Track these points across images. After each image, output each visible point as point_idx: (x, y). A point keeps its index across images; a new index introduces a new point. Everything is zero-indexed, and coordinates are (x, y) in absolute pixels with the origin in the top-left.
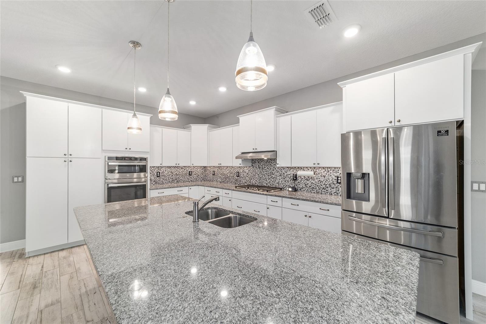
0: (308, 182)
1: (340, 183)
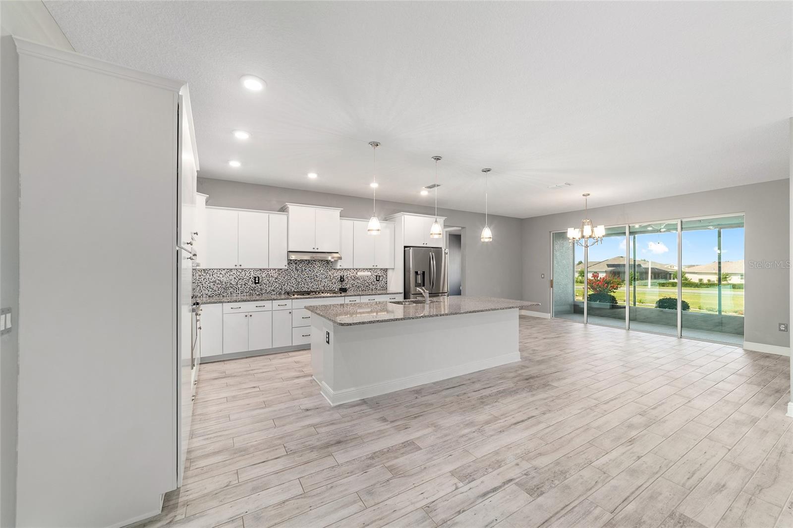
1: (379, 280)
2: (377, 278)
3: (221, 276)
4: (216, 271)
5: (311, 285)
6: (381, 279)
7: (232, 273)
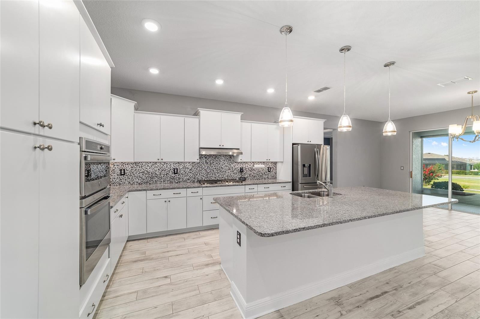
0: (251, 172)
1: (270, 171)
2: (268, 169)
3: (148, 168)
4: (144, 164)
5: (218, 175)
6: (272, 170)
7: (156, 166)
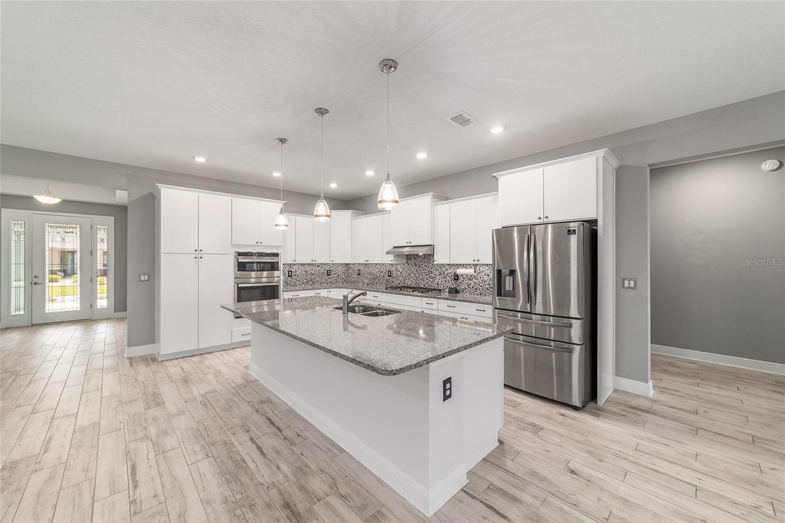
0: (470, 282)
3: (373, 269)
4: (370, 265)
7: (377, 267)
